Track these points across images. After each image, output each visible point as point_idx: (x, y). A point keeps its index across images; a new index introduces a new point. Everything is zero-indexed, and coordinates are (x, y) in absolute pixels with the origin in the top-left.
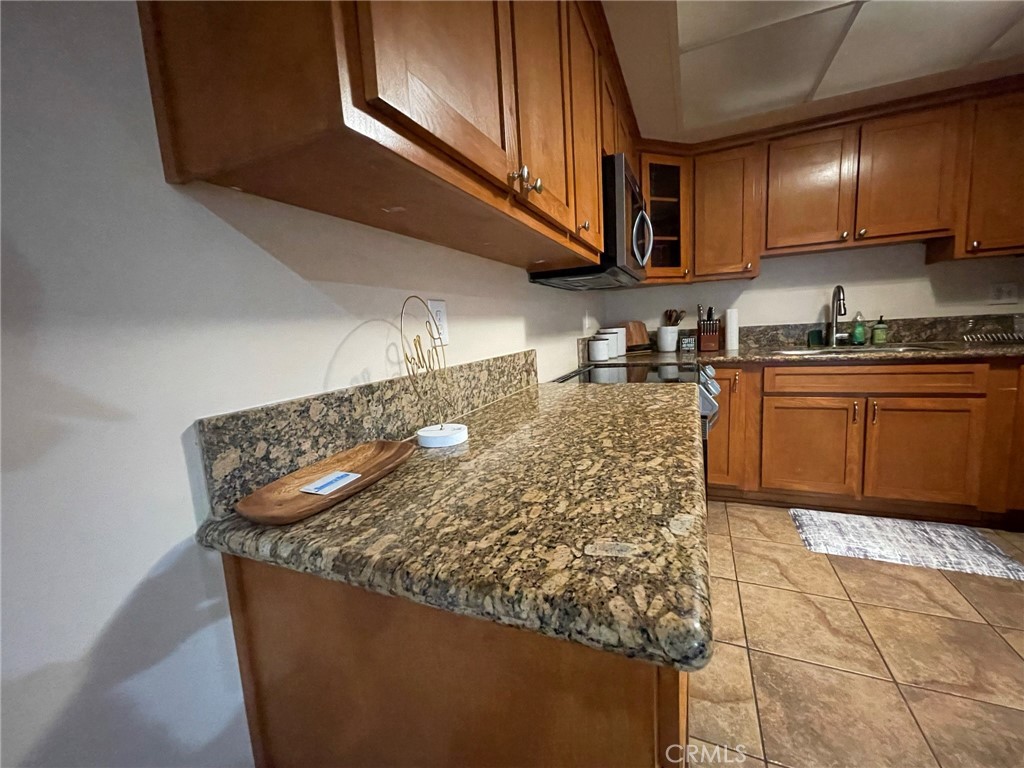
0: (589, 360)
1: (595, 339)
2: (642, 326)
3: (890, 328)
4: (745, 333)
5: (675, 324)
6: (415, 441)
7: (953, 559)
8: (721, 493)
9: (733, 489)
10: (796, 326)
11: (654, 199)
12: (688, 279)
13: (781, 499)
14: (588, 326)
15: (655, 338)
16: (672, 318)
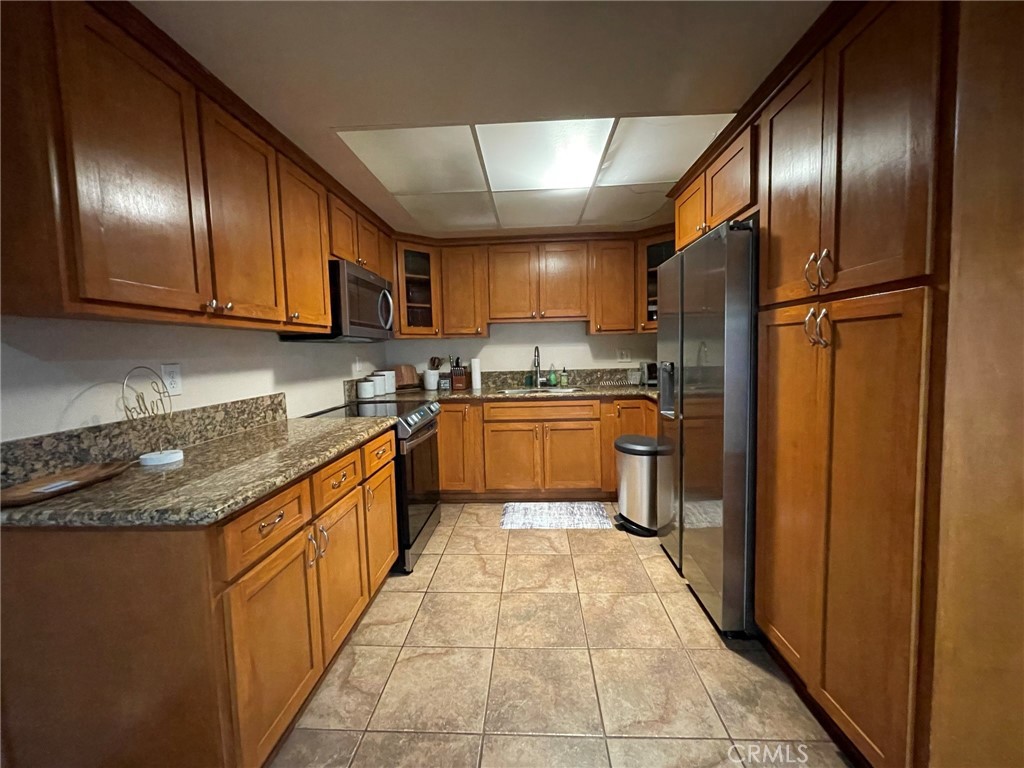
0: (357, 397)
1: (366, 380)
2: (412, 368)
3: (569, 375)
4: (485, 376)
5: (437, 368)
6: (138, 465)
7: (576, 521)
8: (457, 497)
9: (468, 493)
10: (518, 373)
11: (409, 275)
12: (439, 336)
13: (501, 497)
14: (359, 370)
15: (422, 379)
16: (435, 364)
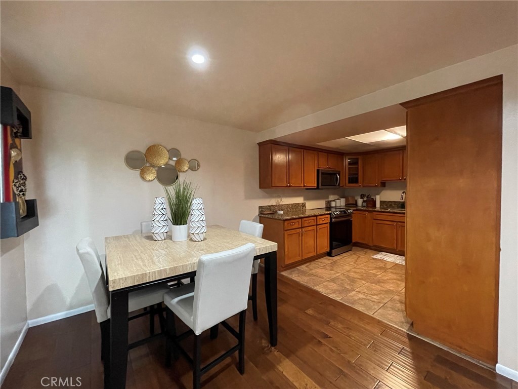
0: (330, 206)
1: (334, 201)
2: (353, 197)
4: (382, 202)
5: (362, 198)
6: (277, 212)
9: (366, 245)
10: (397, 202)
11: (350, 166)
12: (361, 187)
13: (379, 250)
14: (331, 198)
15: (356, 201)
16: (362, 196)
